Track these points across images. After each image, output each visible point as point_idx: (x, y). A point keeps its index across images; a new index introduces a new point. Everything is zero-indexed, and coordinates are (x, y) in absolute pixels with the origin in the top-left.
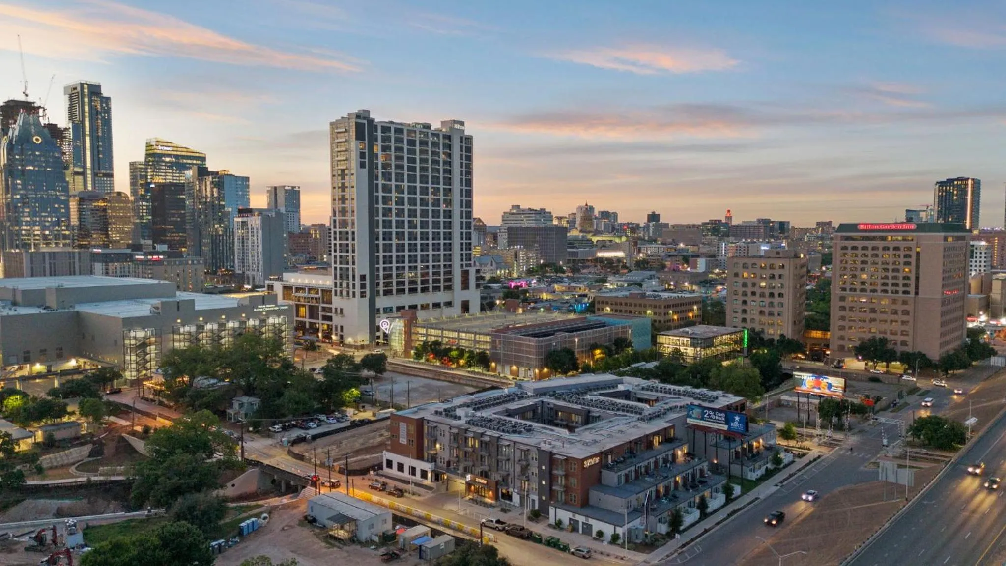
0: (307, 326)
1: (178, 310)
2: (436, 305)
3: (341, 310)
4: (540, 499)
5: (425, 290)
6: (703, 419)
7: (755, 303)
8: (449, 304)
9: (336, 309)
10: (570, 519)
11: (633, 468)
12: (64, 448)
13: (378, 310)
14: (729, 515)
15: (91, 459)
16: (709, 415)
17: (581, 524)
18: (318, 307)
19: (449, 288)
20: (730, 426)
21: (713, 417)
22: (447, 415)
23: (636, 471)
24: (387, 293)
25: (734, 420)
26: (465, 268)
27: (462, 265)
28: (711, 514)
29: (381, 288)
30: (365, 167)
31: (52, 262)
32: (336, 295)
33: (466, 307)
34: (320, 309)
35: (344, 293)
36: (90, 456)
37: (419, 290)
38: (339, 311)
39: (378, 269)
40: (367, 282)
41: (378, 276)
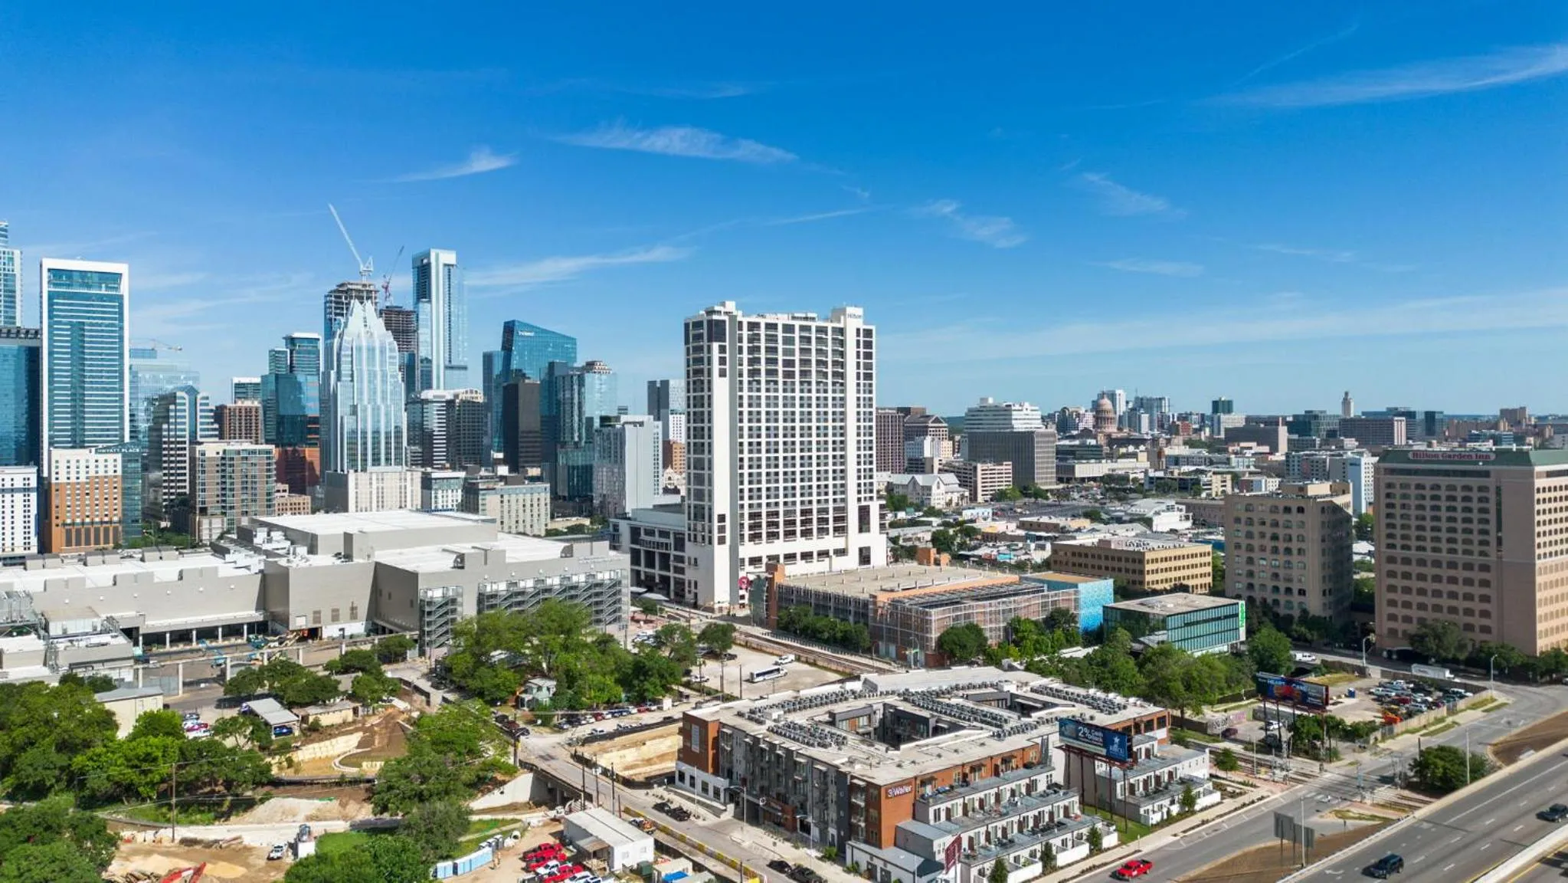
0: (657, 580)
1: (486, 563)
2: (824, 554)
3: (696, 559)
4: (839, 834)
5: (807, 533)
6: (1077, 738)
7: (1264, 563)
8: (841, 552)
9: (689, 558)
10: (868, 863)
11: (960, 801)
12: (331, 736)
13: (743, 560)
14: (1083, 872)
15: (359, 751)
16: (1084, 733)
17: (879, 870)
18: (669, 555)
19: (841, 530)
20: (1108, 752)
21: (1090, 737)
22: (750, 719)
23: (965, 806)
24: (755, 537)
25: (1113, 743)
26: (863, 503)
27: (859, 500)
28: (1062, 868)
29: (747, 532)
30: (725, 376)
31: (381, 485)
32: (690, 540)
33: (865, 557)
34: (672, 558)
35: (699, 538)
36: (358, 747)
37: (798, 533)
38: (693, 561)
39: (742, 506)
40: (728, 523)
41: (742, 515)
